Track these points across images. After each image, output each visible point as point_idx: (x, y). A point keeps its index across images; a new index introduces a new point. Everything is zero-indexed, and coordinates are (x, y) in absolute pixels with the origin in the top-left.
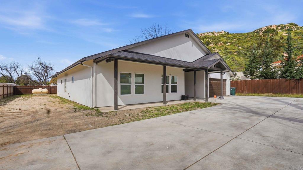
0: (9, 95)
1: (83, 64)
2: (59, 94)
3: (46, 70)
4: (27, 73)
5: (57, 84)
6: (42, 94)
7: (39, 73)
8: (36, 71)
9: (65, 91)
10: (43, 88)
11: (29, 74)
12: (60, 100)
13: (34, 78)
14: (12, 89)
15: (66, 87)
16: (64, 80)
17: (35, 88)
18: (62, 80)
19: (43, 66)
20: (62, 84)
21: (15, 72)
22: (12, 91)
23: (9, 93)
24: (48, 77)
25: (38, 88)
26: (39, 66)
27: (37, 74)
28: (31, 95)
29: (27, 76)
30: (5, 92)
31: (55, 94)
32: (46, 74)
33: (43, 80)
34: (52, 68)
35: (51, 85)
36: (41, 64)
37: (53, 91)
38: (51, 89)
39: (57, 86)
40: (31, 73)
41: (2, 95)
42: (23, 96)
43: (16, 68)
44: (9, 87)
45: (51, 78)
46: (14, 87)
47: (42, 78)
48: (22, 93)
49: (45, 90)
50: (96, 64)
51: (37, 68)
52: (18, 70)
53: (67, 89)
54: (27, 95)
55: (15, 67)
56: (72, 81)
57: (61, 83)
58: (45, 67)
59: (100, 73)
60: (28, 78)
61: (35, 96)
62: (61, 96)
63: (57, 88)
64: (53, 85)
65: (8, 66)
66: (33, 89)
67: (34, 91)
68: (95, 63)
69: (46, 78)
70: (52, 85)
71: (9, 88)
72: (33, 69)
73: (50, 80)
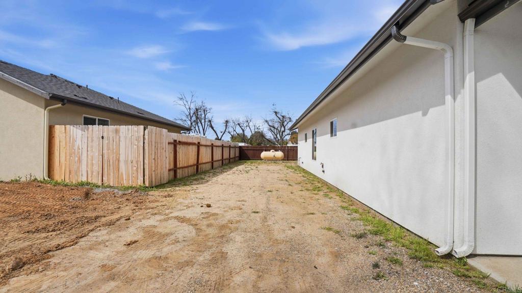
0: (231, 160)
1: (405, 38)
2: (300, 162)
3: (283, 122)
4: (260, 127)
5: (298, 142)
6: (274, 160)
7: (274, 127)
8: (271, 124)
9: (314, 158)
10: (276, 150)
11: (262, 130)
12: (303, 176)
13: (269, 135)
14: (237, 150)
15: (314, 149)
16: (310, 135)
17: (266, 151)
18: (306, 135)
19: (279, 116)
20: (306, 141)
21: (248, 128)
22: (237, 154)
23: (231, 157)
24: (286, 133)
25: (270, 150)
26: (274, 116)
27: (272, 129)
28: (259, 161)
29: (259, 132)
30: (226, 156)
31: (294, 160)
32: (283, 129)
33: (279, 138)
34: (290, 118)
35: (288, 145)
36: (276, 113)
37: (291, 155)
38: (288, 152)
39: (297, 146)
40: (265, 129)
41: (220, 160)
42: (249, 162)
43: (249, 121)
44: (233, 147)
45: (289, 134)
46: (240, 147)
47: (278, 136)
48: (249, 158)
49: (279, 154)
50: (477, 24)
51: (272, 121)
52: (251, 124)
53: (317, 154)
54: (254, 161)
55: (247, 121)
56: (332, 132)
57: (304, 141)
58: (281, 118)
59: (498, 72)
60: (261, 135)
61: (265, 163)
62: (304, 166)
63: (297, 150)
64: (292, 145)
65: (241, 121)
66: (262, 151)
67: (264, 154)
68: (470, 23)
69: (282, 134)
70: (290, 145)
71: (231, 149)
72: (266, 121)
73: (288, 137)
